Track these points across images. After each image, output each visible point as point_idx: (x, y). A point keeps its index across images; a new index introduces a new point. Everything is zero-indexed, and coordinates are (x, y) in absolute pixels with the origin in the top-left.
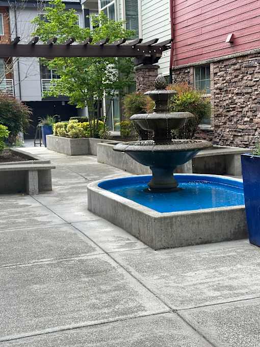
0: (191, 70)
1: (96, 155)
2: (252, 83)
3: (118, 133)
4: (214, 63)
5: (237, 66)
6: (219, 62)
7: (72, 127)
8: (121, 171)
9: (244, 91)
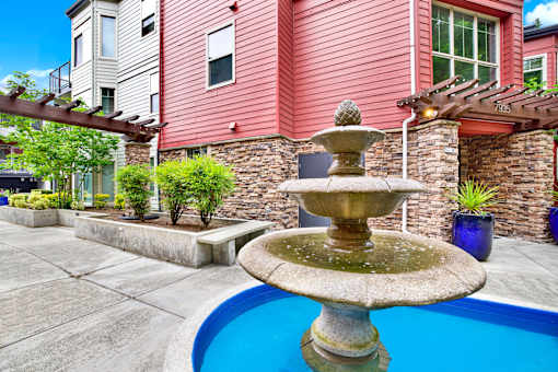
0: (183, 152)
1: (72, 226)
2: (261, 163)
3: (89, 204)
4: (212, 146)
5: (242, 149)
6: (219, 145)
7: (35, 199)
8: (118, 251)
9: (251, 170)
